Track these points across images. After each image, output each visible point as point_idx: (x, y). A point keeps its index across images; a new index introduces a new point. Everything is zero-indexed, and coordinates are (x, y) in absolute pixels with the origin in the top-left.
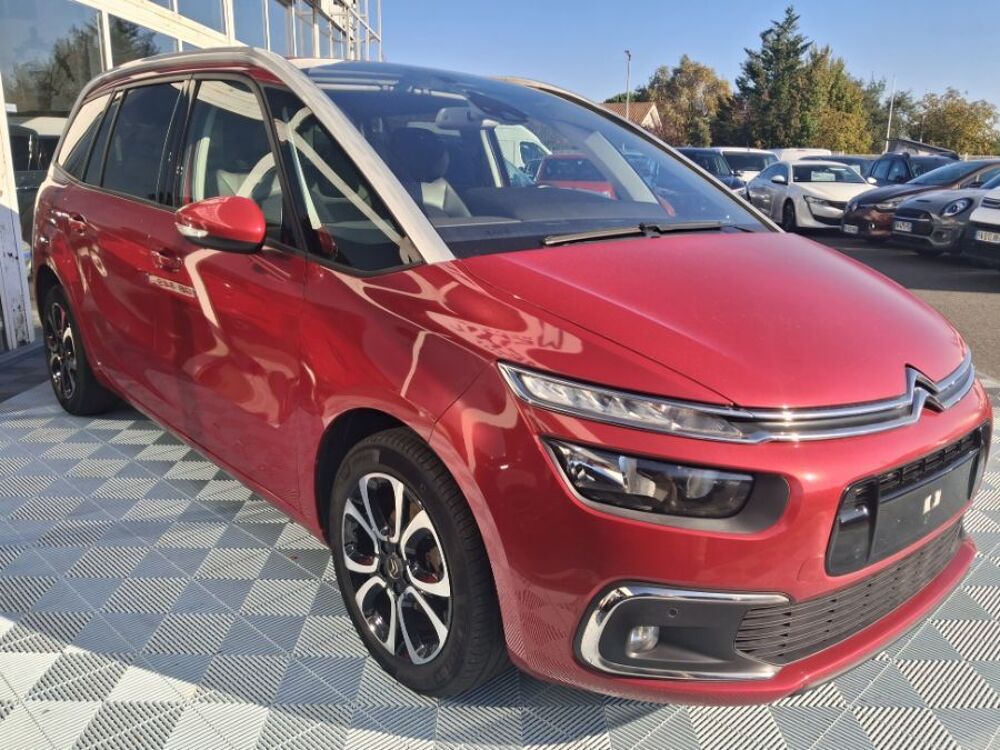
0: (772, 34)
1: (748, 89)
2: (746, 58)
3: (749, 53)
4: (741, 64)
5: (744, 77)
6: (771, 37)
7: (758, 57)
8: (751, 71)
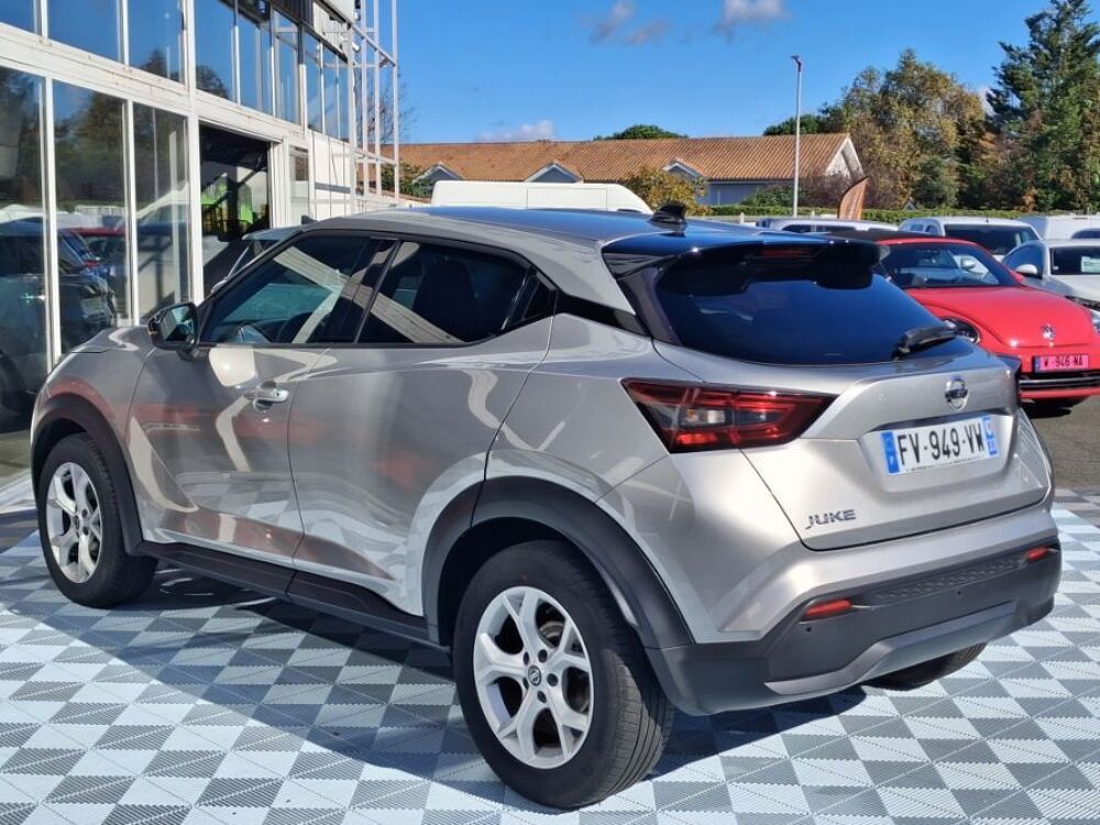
0: (1047, 20)
1: (1008, 107)
2: (1002, 58)
3: (1008, 49)
4: (995, 68)
5: (1001, 88)
6: (1045, 25)
7: (1025, 56)
8: (1010, 78)
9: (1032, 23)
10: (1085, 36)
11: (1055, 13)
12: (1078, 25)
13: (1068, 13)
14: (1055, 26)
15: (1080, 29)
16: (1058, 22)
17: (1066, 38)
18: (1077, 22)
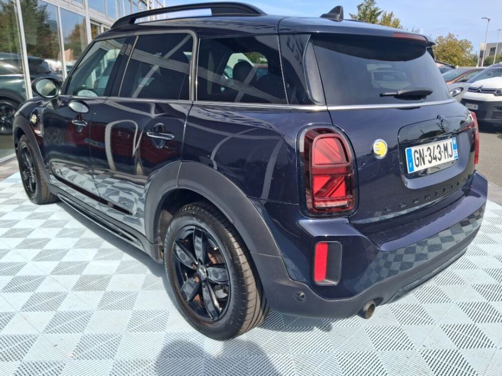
0: (363, 6)
7: (356, 18)
9: (359, 7)
10: (374, 11)
11: (365, 4)
12: (373, 8)
13: (370, 4)
14: (365, 8)
15: (373, 9)
16: (366, 7)
17: (368, 12)
18: (372, 7)
